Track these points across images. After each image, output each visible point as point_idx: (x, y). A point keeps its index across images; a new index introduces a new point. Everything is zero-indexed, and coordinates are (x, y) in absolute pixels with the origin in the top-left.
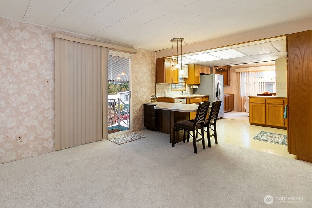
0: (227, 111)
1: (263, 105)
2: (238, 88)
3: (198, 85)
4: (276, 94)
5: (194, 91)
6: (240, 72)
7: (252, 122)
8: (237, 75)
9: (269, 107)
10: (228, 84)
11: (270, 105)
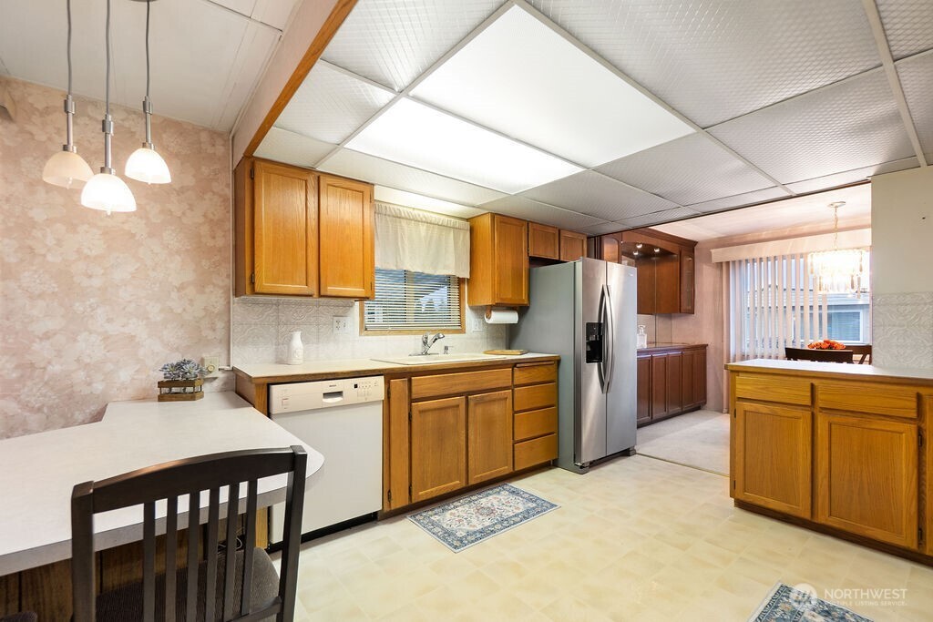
0: (672, 410)
1: (798, 412)
2: (721, 323)
3: (522, 310)
4: (873, 349)
5: (510, 336)
6: (728, 263)
7: (742, 497)
8: (719, 272)
9: (830, 425)
10: (685, 306)
11: (836, 418)
